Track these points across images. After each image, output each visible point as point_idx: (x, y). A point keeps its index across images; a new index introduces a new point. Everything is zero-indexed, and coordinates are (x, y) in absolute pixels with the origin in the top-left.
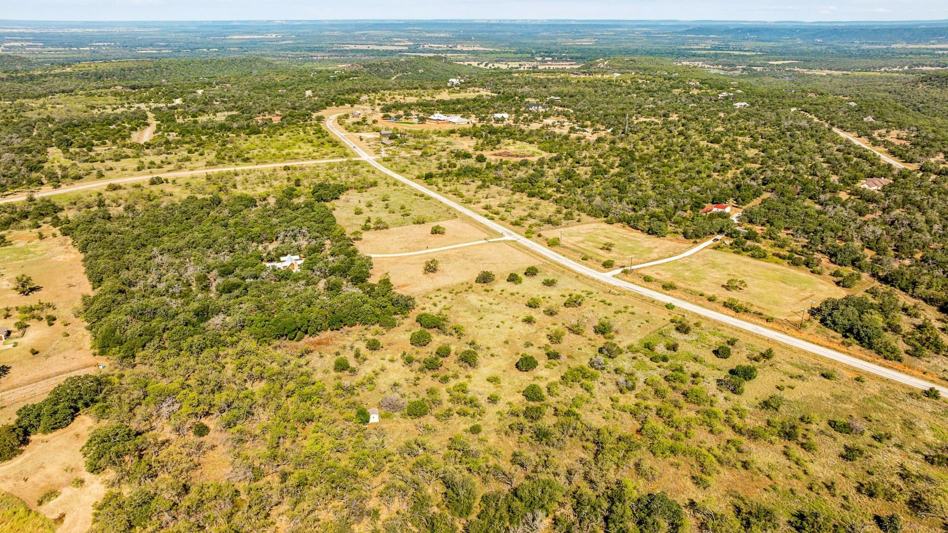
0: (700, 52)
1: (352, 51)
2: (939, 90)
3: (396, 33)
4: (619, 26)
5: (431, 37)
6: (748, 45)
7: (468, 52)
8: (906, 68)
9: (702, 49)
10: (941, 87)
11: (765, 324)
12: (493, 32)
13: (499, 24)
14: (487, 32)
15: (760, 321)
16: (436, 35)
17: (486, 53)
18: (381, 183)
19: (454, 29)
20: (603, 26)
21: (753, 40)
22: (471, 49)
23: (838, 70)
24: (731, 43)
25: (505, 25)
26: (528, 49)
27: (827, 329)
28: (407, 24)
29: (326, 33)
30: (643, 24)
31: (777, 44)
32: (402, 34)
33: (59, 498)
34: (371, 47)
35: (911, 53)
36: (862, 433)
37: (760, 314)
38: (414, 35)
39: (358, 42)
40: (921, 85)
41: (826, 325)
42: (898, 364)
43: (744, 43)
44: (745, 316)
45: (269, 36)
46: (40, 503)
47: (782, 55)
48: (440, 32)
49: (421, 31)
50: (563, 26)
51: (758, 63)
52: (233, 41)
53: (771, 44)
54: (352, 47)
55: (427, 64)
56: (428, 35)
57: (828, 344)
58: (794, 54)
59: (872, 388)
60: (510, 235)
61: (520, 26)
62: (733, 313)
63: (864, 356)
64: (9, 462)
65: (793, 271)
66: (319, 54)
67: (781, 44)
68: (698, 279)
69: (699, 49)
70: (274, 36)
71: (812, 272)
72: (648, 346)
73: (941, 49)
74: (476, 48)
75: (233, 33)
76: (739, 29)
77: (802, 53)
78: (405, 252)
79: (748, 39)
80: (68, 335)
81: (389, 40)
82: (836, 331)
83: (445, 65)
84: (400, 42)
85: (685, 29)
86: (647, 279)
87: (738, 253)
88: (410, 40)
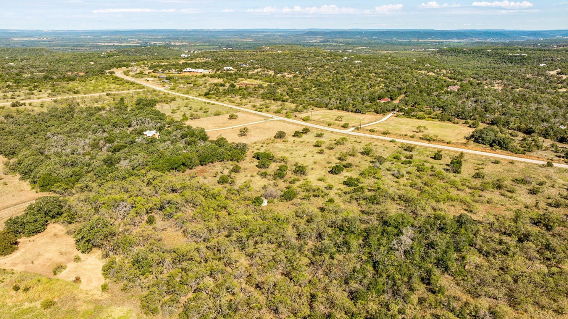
0: (315, 44)
1: (104, 46)
2: (446, 57)
3: (129, 36)
4: (265, 32)
5: (153, 38)
6: (340, 40)
7: (180, 46)
8: (423, 49)
9: (315, 43)
10: (447, 55)
11: (447, 145)
12: (191, 35)
13: (193, 31)
14: (187, 35)
15: (444, 144)
16: (156, 37)
17: (190, 46)
18: (177, 99)
19: (166, 34)
20: (256, 32)
21: (341, 38)
22: (181, 44)
23: (391, 50)
24: (330, 40)
25: (198, 31)
26: (217, 44)
27: (480, 144)
28: (135, 31)
29: (83, 37)
30: (278, 30)
31: (354, 40)
32: (133, 37)
33: (67, 269)
34: (115, 44)
35: (422, 43)
36: (531, 183)
37: (443, 141)
38: (142, 37)
39: (106, 42)
40: (437, 55)
41: (478, 142)
42: (524, 155)
43: (337, 39)
44: (434, 143)
45: (41, 39)
46: (55, 274)
47: (359, 44)
48: (158, 35)
49: (146, 35)
50: (232, 31)
51: (349, 48)
52: (15, 41)
53: (351, 40)
54: (103, 44)
55: (159, 50)
56: (150, 37)
57: (484, 150)
58: (365, 44)
59: (522, 166)
60: (277, 118)
61: (207, 32)
62: (427, 142)
63: (504, 154)
64: (10, 255)
65: (443, 123)
66: (82, 48)
67: (357, 40)
68: (399, 130)
69: (314, 43)
70: (45, 39)
71: (454, 123)
72: (396, 158)
73: (435, 42)
74: (183, 44)
75: (14, 37)
76: (332, 32)
77: (369, 43)
78: (219, 128)
79: (338, 37)
80: (6, 184)
81: (126, 40)
82: (485, 144)
83: (169, 51)
84: (133, 41)
85: (302, 33)
86: (372, 131)
87: (410, 118)
88: (140, 40)
